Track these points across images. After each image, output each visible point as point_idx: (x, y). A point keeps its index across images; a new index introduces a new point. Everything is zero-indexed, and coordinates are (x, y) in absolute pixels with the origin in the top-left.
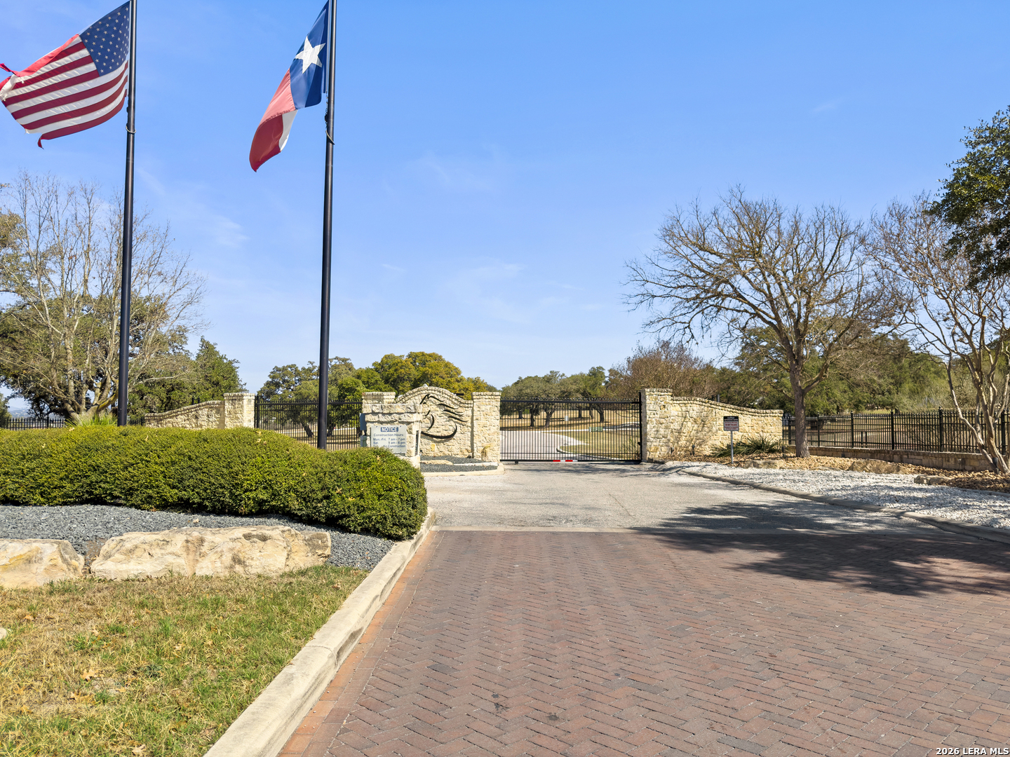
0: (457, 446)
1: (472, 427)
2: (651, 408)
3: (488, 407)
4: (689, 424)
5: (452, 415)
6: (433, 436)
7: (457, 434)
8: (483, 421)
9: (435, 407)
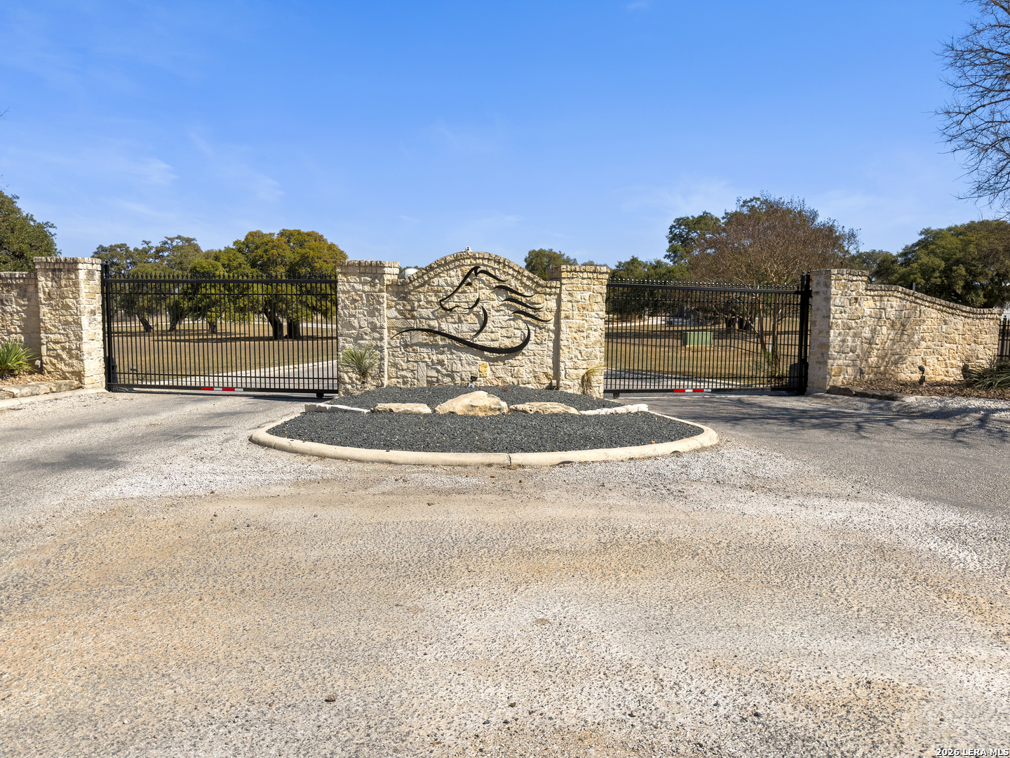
0: (529, 367)
1: (557, 331)
2: (837, 302)
3: (587, 295)
4: (884, 330)
5: (523, 309)
6: (483, 348)
7: (530, 346)
8: (577, 321)
9: (487, 292)
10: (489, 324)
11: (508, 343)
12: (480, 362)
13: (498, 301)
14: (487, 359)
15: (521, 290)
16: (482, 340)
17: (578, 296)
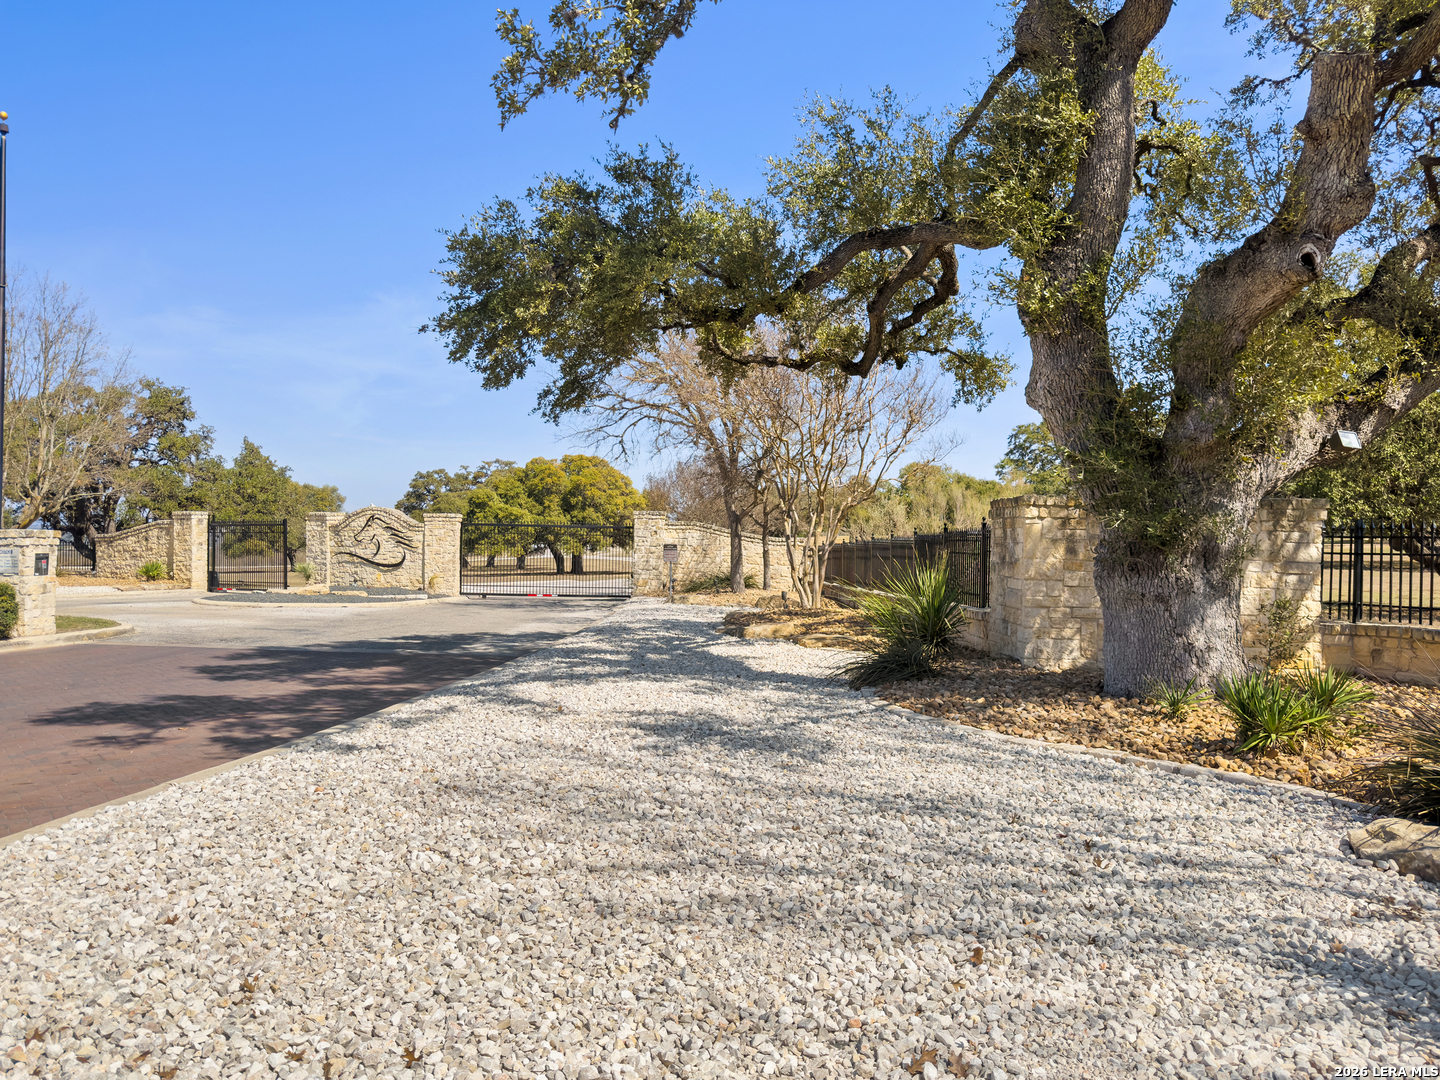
0: (406, 576)
1: (423, 554)
2: (640, 534)
3: (442, 531)
4: (688, 554)
5: (401, 540)
6: (378, 564)
7: (405, 562)
8: (436, 547)
9: (381, 530)
10: (382, 550)
11: (394, 561)
12: (377, 572)
13: (387, 535)
14: (381, 571)
15: (400, 529)
16: (378, 559)
17: (436, 532)
